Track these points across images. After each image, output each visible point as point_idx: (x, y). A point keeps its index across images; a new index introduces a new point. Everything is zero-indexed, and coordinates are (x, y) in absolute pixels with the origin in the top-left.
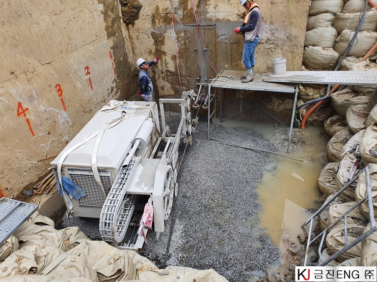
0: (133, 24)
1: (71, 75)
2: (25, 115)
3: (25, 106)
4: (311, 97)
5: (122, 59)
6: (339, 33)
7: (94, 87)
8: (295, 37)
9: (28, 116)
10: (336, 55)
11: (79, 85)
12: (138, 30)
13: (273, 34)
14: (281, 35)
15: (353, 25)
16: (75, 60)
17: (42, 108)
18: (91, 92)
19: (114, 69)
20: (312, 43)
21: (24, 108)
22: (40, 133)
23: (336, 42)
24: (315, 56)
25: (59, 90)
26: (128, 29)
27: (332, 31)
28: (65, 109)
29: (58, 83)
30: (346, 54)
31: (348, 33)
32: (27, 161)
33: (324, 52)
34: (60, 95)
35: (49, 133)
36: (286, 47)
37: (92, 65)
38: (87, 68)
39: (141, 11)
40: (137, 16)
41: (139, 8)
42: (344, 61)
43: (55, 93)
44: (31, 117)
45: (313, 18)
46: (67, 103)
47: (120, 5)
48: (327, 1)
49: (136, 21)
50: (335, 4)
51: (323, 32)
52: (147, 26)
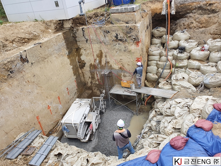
1: (62, 92)
3: (50, 106)
5: (79, 81)
6: (158, 69)
10: (157, 77)
15: (162, 67)
16: (64, 87)
18: (69, 96)
19: (77, 86)
20: (149, 72)
24: (150, 77)
27: (156, 68)
28: (61, 104)
29: (58, 96)
30: (160, 77)
32: (50, 123)
35: (56, 113)
38: (67, 88)
39: (86, 64)
40: (84, 66)
41: (85, 64)
42: (159, 80)
43: (58, 99)
44: (51, 109)
45: (150, 62)
46: (61, 102)
47: (78, 63)
48: (154, 56)
49: (84, 68)
50: (157, 58)
51: (153, 68)
52: (88, 69)
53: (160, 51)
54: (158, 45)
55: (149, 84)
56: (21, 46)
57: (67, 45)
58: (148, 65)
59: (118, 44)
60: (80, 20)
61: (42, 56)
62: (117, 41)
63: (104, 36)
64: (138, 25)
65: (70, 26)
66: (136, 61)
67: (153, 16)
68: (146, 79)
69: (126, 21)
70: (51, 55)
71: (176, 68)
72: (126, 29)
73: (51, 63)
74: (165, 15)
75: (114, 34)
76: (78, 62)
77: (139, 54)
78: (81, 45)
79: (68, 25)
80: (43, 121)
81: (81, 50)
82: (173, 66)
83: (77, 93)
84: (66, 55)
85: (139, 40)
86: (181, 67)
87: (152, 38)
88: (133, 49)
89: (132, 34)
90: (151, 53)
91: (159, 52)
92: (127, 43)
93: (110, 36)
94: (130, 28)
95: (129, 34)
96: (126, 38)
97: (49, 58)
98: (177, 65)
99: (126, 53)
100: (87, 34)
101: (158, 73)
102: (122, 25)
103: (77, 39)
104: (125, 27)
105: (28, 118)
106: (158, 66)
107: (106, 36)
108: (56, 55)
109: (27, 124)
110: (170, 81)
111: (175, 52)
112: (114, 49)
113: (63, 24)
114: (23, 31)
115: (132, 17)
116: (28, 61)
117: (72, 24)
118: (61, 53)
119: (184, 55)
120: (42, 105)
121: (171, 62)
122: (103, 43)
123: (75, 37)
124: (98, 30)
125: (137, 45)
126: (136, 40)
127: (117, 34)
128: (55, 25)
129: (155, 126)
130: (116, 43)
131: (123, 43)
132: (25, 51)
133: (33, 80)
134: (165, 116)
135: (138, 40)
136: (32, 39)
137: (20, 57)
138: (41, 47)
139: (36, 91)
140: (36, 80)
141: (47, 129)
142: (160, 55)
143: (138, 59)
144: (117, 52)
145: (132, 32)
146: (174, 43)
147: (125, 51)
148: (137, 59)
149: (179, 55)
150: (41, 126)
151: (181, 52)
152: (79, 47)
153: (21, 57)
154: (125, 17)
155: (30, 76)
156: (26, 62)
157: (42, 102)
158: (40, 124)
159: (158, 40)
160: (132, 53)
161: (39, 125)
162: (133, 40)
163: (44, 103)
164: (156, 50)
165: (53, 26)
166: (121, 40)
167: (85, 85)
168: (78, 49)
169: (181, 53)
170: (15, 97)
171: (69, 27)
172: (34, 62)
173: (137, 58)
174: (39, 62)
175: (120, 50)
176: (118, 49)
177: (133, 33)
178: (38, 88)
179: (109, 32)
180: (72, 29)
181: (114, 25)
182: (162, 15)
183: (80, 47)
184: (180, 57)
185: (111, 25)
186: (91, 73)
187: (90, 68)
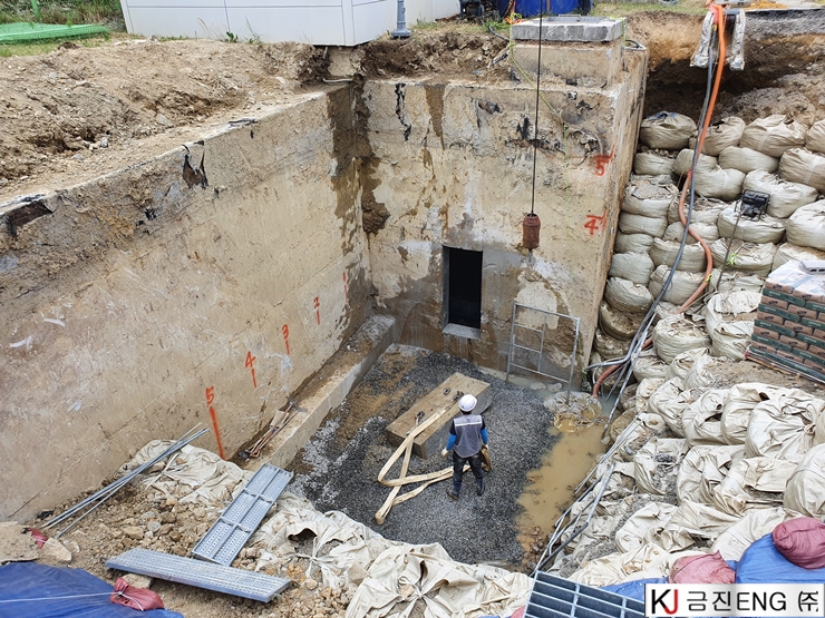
0: (376, 234)
1: (299, 312)
2: (251, 365)
3: (253, 355)
4: (610, 352)
5: (357, 278)
6: (655, 267)
7: (322, 320)
8: (584, 281)
9: (254, 367)
10: (649, 296)
11: (306, 322)
12: (381, 241)
13: (555, 273)
14: (565, 275)
15: (671, 261)
16: (306, 294)
17: (267, 355)
18: (318, 328)
19: (347, 293)
20: (620, 274)
21: (252, 358)
22: (261, 384)
23: (650, 279)
24: (621, 294)
25: (286, 331)
26: (368, 238)
27: (646, 261)
28: (288, 353)
29: (285, 324)
30: (661, 297)
31: (663, 271)
32: (246, 417)
33: (631, 290)
34: (286, 337)
35: (270, 383)
36: (571, 291)
37: (322, 295)
38: (317, 299)
39: (388, 220)
40: (382, 226)
41: (386, 216)
42: (658, 307)
43: (281, 335)
44: (256, 366)
45: (626, 237)
46: (291, 345)
47: (361, 212)
48: (644, 218)
49: (380, 231)
50: (654, 224)
51: (636, 260)
52: (395, 237)
53: (669, 202)
54: (660, 178)
55: (616, 318)
56: (184, 124)
57: (336, 139)
58: (617, 249)
59: (523, 157)
60: (390, 53)
61: (251, 170)
62: (521, 147)
63: (475, 121)
64: (613, 93)
65: (352, 72)
66: (586, 226)
67: (652, 69)
68: (605, 299)
69: (570, 76)
70: (280, 170)
71: (725, 270)
72: (564, 104)
73: (276, 199)
74: (704, 70)
75: (517, 119)
76: (363, 208)
77: (601, 204)
78: (382, 145)
79: (344, 68)
80: (225, 408)
81: (377, 166)
82: (716, 263)
83: (344, 319)
84: (329, 178)
85: (609, 152)
86: (748, 270)
87: (639, 151)
88: (581, 180)
89: (585, 124)
90: (634, 203)
91: (665, 202)
92: (559, 155)
93: (497, 123)
94: (582, 103)
95: (574, 123)
96: (559, 139)
97: (274, 179)
98: (732, 260)
99: (550, 193)
100: (411, 108)
101: (656, 280)
102: (552, 89)
103: (370, 120)
104: (561, 97)
105: (181, 388)
106: (656, 254)
107: (484, 122)
108: (296, 173)
109: (172, 409)
110: (701, 318)
111: (730, 212)
112: (506, 174)
113: (327, 62)
114: (189, 70)
115: (596, 61)
116: (204, 181)
117: (363, 64)
118: (313, 168)
119: (765, 226)
120: (230, 348)
121: (706, 246)
122: (468, 148)
123: (364, 114)
124: (456, 98)
125: (600, 167)
126: (597, 148)
127: (526, 121)
128: (302, 63)
129: (653, 474)
130: (518, 152)
131: (543, 155)
132: (202, 143)
133: (210, 254)
134: (696, 440)
135: (604, 151)
136: (219, 102)
137: (183, 163)
138: (252, 134)
139: (217, 295)
140: (221, 254)
141: (232, 439)
142: (667, 217)
143: (594, 222)
144: (515, 185)
145: (585, 116)
146: (727, 177)
147: (547, 185)
148: (590, 219)
149: (745, 224)
150: (215, 425)
151: (751, 212)
152: (373, 154)
153: (187, 165)
154: (565, 61)
155: (204, 235)
156: (200, 185)
157: (230, 337)
158: (214, 419)
159: (662, 160)
160: (575, 195)
161: (211, 421)
162: (587, 146)
163: (237, 342)
164: (653, 197)
165: (293, 67)
166: (537, 143)
167: (373, 296)
168: (369, 161)
169: (749, 216)
170: (148, 308)
171: (350, 76)
172: (223, 187)
173: (589, 216)
174: (238, 189)
175: (530, 180)
176: (523, 175)
177: (590, 124)
178: (224, 284)
179: (497, 109)
180: (360, 83)
181: (519, 86)
182: (696, 68)
183: (378, 154)
184: (746, 231)
185: (508, 85)
186: (403, 252)
187: (403, 235)
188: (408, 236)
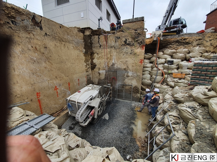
0: (93, 70)
1: (73, 81)
2: (57, 90)
3: (57, 87)
5: (89, 79)
6: (151, 76)
7: (80, 85)
8: (139, 76)
9: (58, 91)
10: (151, 82)
11: (75, 84)
13: (133, 74)
14: (135, 75)
15: (155, 74)
16: (76, 77)
17: (63, 89)
18: (79, 87)
20: (144, 79)
21: (57, 88)
22: (60, 97)
23: (151, 79)
24: (145, 82)
25: (69, 84)
26: (92, 71)
27: (149, 76)
28: (70, 90)
29: (69, 82)
30: (154, 82)
31: (154, 76)
32: (54, 105)
33: (147, 81)
34: (69, 86)
35: (63, 97)
36: (137, 78)
37: (80, 79)
38: (79, 79)
39: (96, 66)
40: (95, 68)
42: (154, 84)
43: (67, 85)
45: (144, 72)
47: (90, 65)
48: (147, 68)
51: (147, 76)
52: (97, 70)
57: (85, 45)
58: (143, 74)
59: (125, 48)
61: (59, 36)
62: (125, 46)
63: (115, 41)
65: (89, 34)
66: (140, 62)
68: (142, 84)
69: (135, 29)
70: (69, 42)
71: (168, 74)
75: (124, 39)
77: (143, 57)
78: (95, 50)
80: (45, 101)
81: (94, 55)
82: (166, 74)
84: (83, 53)
88: (138, 51)
89: (139, 38)
91: (151, 65)
92: (133, 46)
93: (120, 41)
94: (139, 33)
95: (137, 38)
96: (133, 43)
97: (67, 43)
98: (169, 72)
99: (131, 56)
100: (101, 41)
102: (132, 32)
103: (93, 45)
104: (134, 33)
105: (23, 89)
106: (151, 74)
107: (117, 41)
108: (74, 46)
110: (165, 84)
112: (122, 52)
115: (141, 25)
116: (41, 28)
117: (91, 33)
118: (79, 48)
120: (48, 83)
122: (113, 48)
123: (91, 43)
124: (111, 37)
125: (142, 48)
126: (142, 44)
127: (126, 40)
131: (130, 47)
132: (41, 16)
133: (42, 51)
135: (144, 44)
137: (32, 17)
142: (152, 68)
143: (142, 61)
144: (124, 55)
145: (139, 36)
146: (162, 60)
147: (131, 54)
150: (40, 105)
151: (170, 64)
153: (34, 18)
154: (134, 26)
155: (39, 43)
156: (39, 28)
158: (40, 103)
159: (147, 60)
160: (137, 55)
161: (38, 104)
162: (140, 43)
163: (51, 82)
166: (128, 44)
168: (92, 54)
172: (49, 34)
173: (140, 60)
175: (127, 53)
176: (126, 52)
177: (141, 38)
179: (119, 38)
180: (91, 36)
183: (94, 52)
184: (170, 67)
185: (122, 33)
186: (99, 73)
187: (99, 69)
188: (100, 69)
